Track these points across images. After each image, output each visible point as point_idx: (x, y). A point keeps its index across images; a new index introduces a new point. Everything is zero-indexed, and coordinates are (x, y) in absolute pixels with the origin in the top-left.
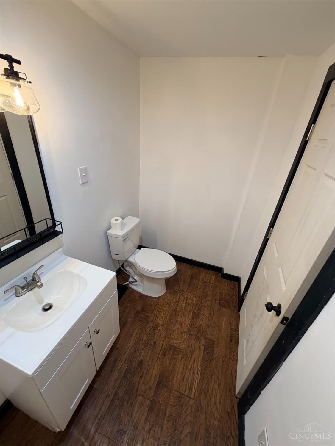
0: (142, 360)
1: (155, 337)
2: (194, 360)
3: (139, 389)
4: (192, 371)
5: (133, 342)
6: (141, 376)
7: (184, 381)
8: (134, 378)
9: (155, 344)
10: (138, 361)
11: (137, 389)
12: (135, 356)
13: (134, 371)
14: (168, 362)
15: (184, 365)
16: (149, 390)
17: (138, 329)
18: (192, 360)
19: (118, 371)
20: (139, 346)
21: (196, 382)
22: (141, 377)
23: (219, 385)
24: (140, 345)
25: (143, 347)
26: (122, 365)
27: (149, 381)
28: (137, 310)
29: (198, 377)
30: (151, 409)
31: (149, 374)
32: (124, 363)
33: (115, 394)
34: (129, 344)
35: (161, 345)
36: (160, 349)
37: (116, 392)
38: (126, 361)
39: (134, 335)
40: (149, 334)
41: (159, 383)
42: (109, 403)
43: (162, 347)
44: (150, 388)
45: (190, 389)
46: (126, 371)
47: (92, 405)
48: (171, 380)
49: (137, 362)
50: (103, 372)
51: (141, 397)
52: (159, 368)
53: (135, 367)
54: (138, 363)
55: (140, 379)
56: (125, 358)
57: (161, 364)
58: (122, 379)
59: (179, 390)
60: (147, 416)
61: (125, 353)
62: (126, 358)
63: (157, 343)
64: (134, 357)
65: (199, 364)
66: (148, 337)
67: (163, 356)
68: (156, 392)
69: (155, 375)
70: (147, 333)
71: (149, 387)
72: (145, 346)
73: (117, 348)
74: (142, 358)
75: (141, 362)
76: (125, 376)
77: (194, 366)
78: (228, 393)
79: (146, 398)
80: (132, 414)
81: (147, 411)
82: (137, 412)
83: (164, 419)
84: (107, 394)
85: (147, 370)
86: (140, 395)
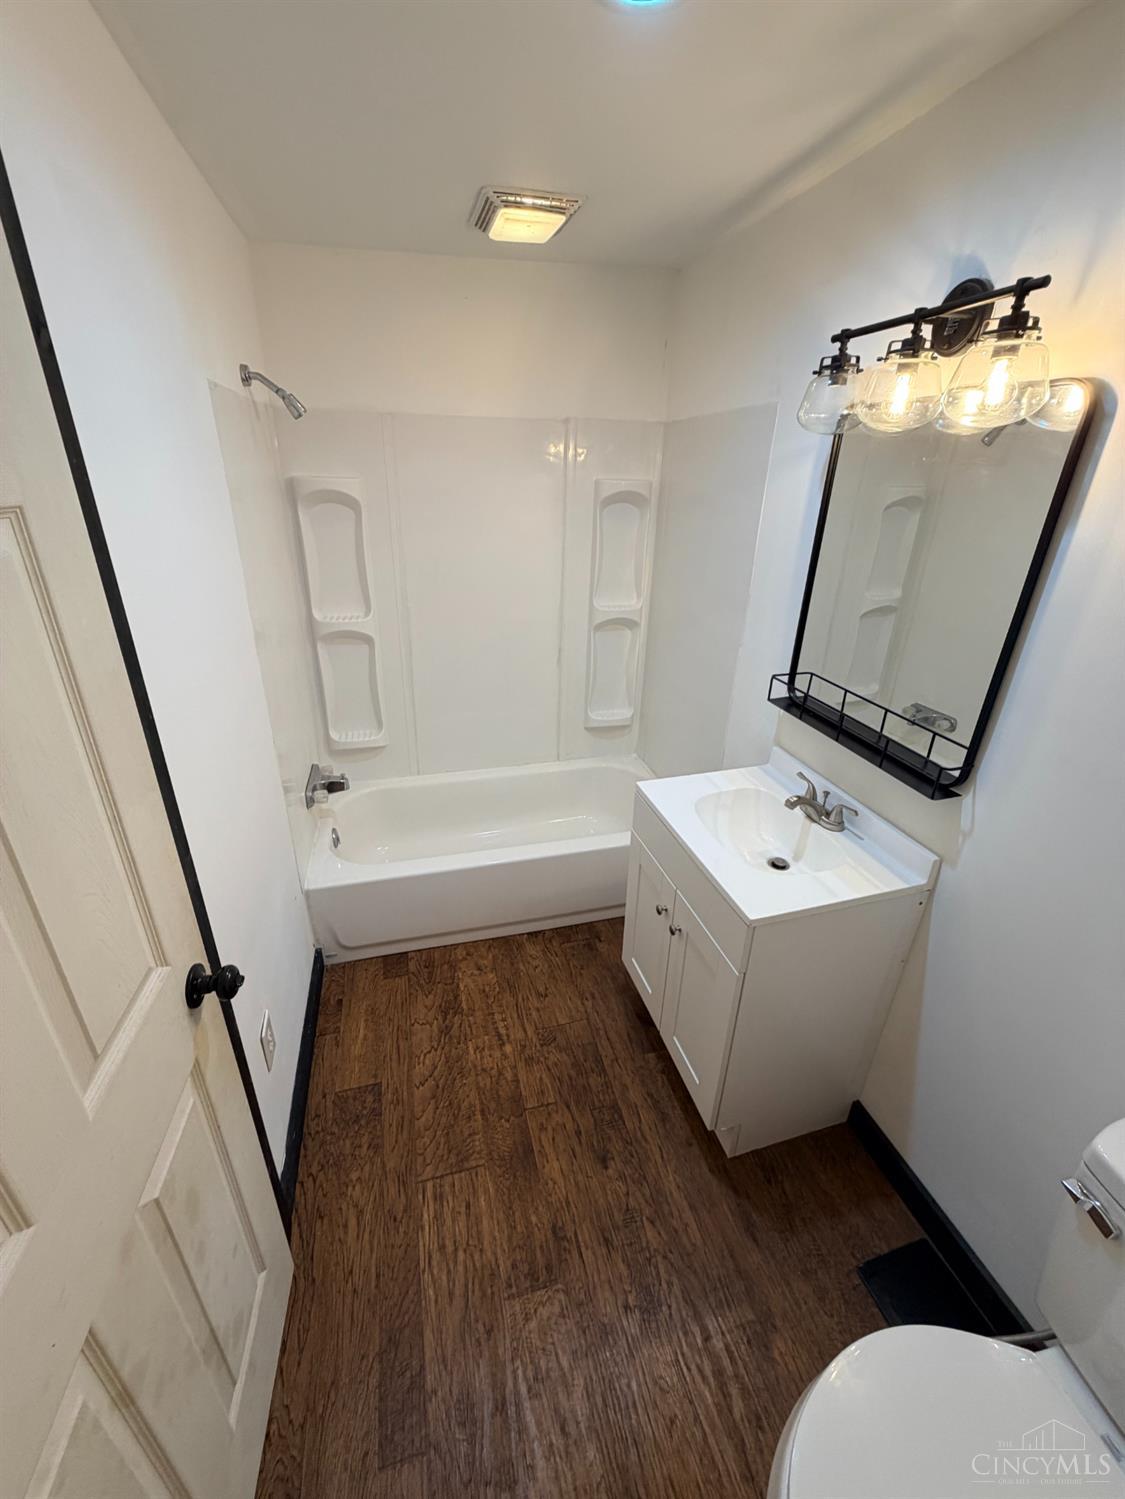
0: (606, 1168)
1: (622, 1267)
2: (451, 1294)
3: (566, 1110)
4: (450, 1248)
5: (671, 1193)
6: (580, 1132)
7: (464, 1204)
8: (592, 1120)
9: (606, 1240)
10: (613, 1159)
11: (568, 1107)
12: (630, 1161)
13: (603, 1130)
14: (534, 1219)
15: (481, 1250)
16: (542, 1124)
17: (694, 1245)
18: (459, 1290)
19: (639, 1104)
20: (644, 1195)
21: (427, 1228)
22: (578, 1133)
23: (351, 1272)
24: (647, 1202)
25: (632, 1203)
26: (640, 1121)
27: (553, 1139)
29: (424, 1246)
30: (517, 1100)
31: (565, 1150)
32: (640, 1128)
33: (604, 1070)
34: (675, 1179)
35: (587, 1255)
36: (580, 1239)
37: (606, 1075)
38: (639, 1134)
39: (688, 1216)
40: (649, 1260)
41: (529, 1150)
42: (604, 1054)
43: (579, 1247)
44: (542, 1128)
45: (439, 1198)
46: (621, 1117)
47: (629, 1035)
48: (502, 1179)
49: (615, 1153)
50: (663, 1082)
51: (552, 1100)
52: (550, 1182)
53: (610, 1139)
54: (609, 1155)
55: (578, 1126)
56: (648, 1137)
57: (550, 1195)
58: (615, 1100)
59: (470, 1174)
60: (518, 1087)
61: (660, 1148)
62: (646, 1140)
63: (604, 1251)
64: (629, 1157)
65: (431, 1293)
66: (644, 1245)
67: (560, 1224)
68: (525, 1131)
69: (548, 1161)
70: (659, 1258)
71: (546, 1129)
72: (628, 1210)
73: (691, 1145)
74: (612, 1172)
75: (604, 1161)
76: (615, 1108)
77: (449, 1272)
78: (318, 1274)
79: (539, 1107)
80: (549, 1070)
81: (523, 1093)
82: (541, 1079)
83: (482, 1103)
84: (620, 1061)
85: (575, 1157)
86: (556, 1103)
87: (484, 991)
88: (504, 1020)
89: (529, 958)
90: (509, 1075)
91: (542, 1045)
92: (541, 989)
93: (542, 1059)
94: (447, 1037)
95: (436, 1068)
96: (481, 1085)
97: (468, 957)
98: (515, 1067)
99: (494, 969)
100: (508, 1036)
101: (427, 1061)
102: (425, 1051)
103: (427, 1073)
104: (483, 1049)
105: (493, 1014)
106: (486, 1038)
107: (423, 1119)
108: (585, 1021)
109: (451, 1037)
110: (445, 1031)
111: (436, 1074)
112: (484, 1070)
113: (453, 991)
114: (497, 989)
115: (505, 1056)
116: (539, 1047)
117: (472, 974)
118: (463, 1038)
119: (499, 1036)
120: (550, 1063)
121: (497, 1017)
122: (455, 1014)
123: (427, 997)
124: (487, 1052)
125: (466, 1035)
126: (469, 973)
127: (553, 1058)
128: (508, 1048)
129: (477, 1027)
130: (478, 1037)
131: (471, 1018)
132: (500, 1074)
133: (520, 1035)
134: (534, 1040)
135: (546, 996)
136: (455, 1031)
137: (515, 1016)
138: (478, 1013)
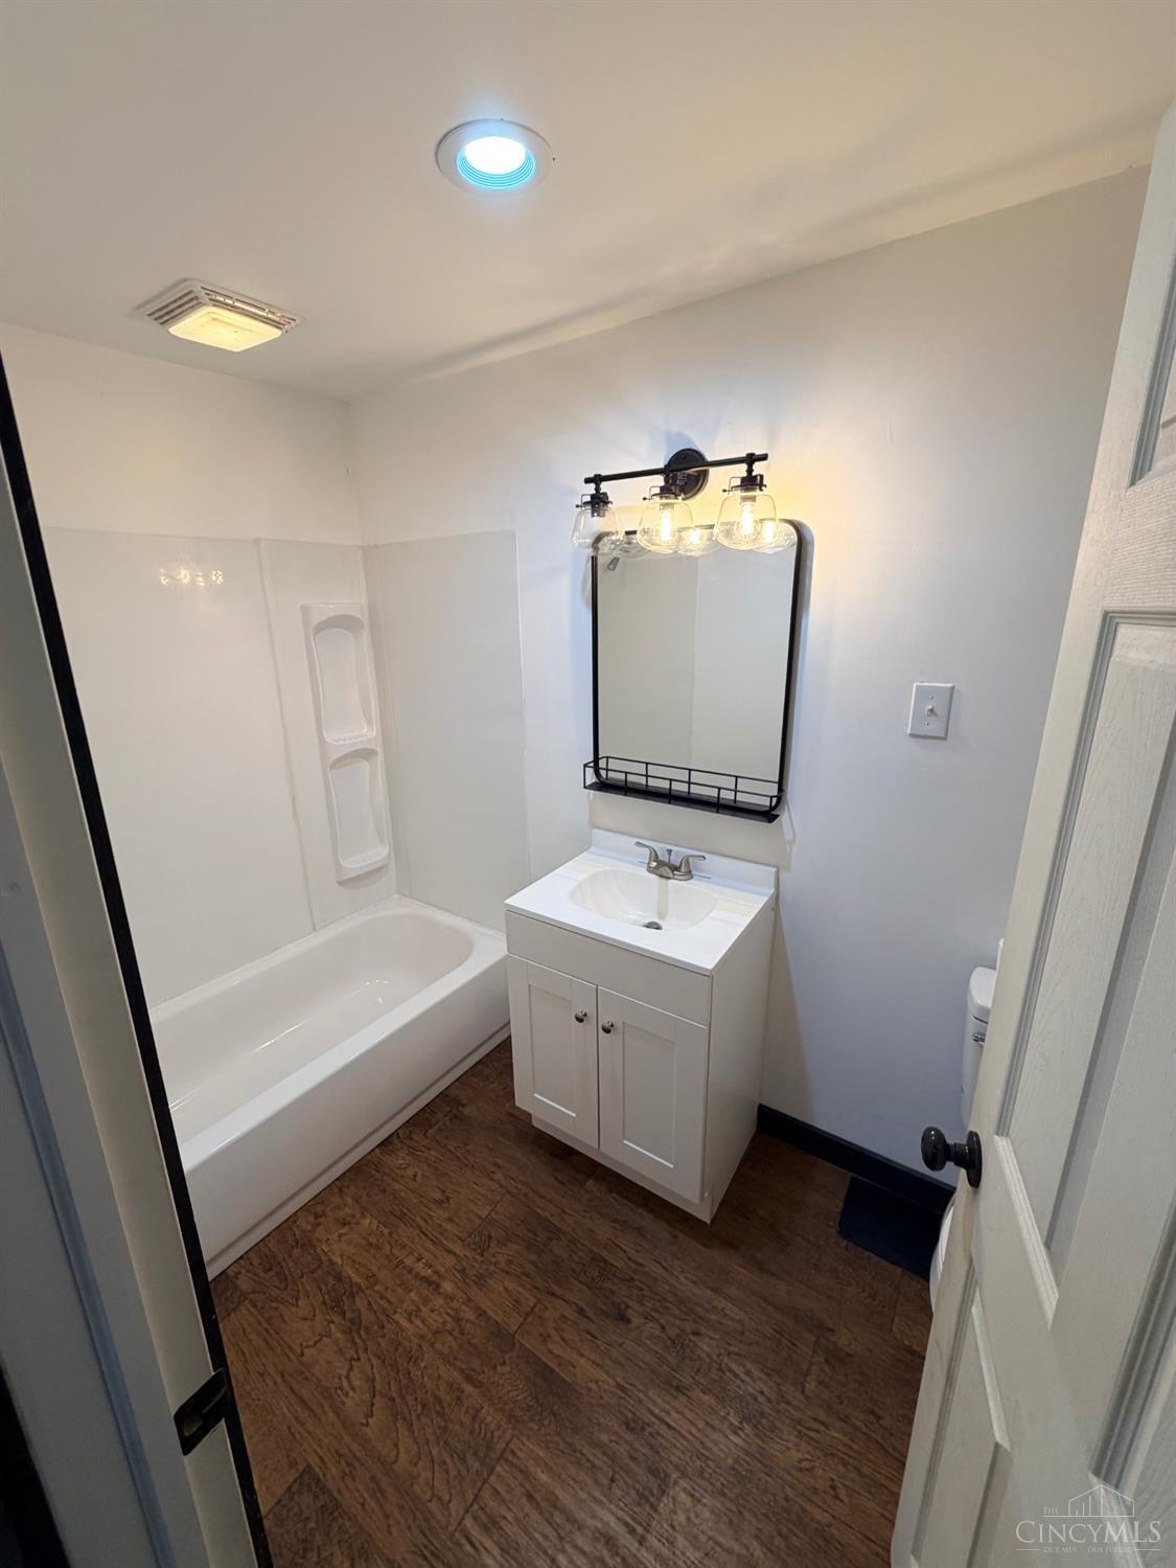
0: (628, 1321)
1: (706, 1398)
3: (553, 1299)
5: (694, 1295)
6: (582, 1310)
7: (524, 1500)
8: (585, 1288)
9: (677, 1388)
10: (629, 1307)
11: (553, 1294)
12: (643, 1296)
13: (601, 1288)
14: (604, 1438)
16: (541, 1335)
17: (739, 1321)
19: (612, 1238)
20: (675, 1317)
22: (581, 1312)
24: (681, 1320)
25: (672, 1333)
26: (625, 1252)
27: (563, 1340)
28: (831, 1326)
30: (498, 1334)
31: (581, 1341)
32: (629, 1259)
33: (560, 1231)
34: (687, 1279)
35: (674, 1419)
36: (657, 1411)
37: (564, 1233)
38: (633, 1266)
39: (721, 1303)
40: (720, 1369)
41: (546, 1372)
42: (547, 1214)
43: (662, 1421)
44: (545, 1338)
46: (606, 1262)
47: (556, 1178)
48: (543, 1431)
49: (625, 1299)
50: (616, 1200)
51: (532, 1301)
52: (593, 1386)
53: (612, 1292)
54: (623, 1307)
55: (577, 1305)
56: (640, 1260)
57: (601, 1397)
58: (591, 1251)
59: (506, 1460)
60: (488, 1318)
61: (656, 1261)
62: (641, 1265)
63: (683, 1399)
64: (640, 1293)
66: (708, 1360)
67: (630, 1416)
68: (530, 1358)
69: (575, 1367)
70: (726, 1360)
71: (549, 1336)
72: (674, 1342)
73: (676, 1237)
74: (636, 1320)
75: (623, 1319)
76: (596, 1259)
79: (525, 1319)
80: (507, 1273)
81: (498, 1319)
82: (506, 1289)
83: (462, 1371)
84: (567, 1210)
85: (596, 1338)
86: (539, 1301)
87: (371, 1245)
88: (419, 1259)
89: (399, 1172)
90: (469, 1314)
91: (482, 1255)
92: (438, 1195)
93: (492, 1268)
94: (362, 1332)
95: (374, 1380)
96: (446, 1350)
97: (322, 1220)
98: (470, 1300)
99: (364, 1212)
100: (436, 1272)
101: (356, 1383)
102: (344, 1372)
103: (367, 1397)
104: (419, 1310)
105: (401, 1262)
106: (412, 1294)
107: (403, 1455)
108: (507, 1196)
109: (367, 1329)
110: (354, 1326)
111: (378, 1387)
112: (435, 1333)
113: (328, 1273)
114: (386, 1231)
115: (450, 1298)
116: (480, 1259)
117: (340, 1236)
118: (382, 1317)
119: (426, 1280)
120: (503, 1265)
121: (408, 1261)
122: (353, 1296)
123: (297, 1306)
124: (425, 1310)
125: (384, 1312)
126: (335, 1236)
127: (502, 1259)
128: (447, 1286)
129: (393, 1291)
130: (402, 1301)
131: (377, 1288)
132: (458, 1320)
133: (450, 1261)
134: (469, 1254)
135: (448, 1199)
136: (367, 1317)
137: (430, 1245)
138: (383, 1275)
